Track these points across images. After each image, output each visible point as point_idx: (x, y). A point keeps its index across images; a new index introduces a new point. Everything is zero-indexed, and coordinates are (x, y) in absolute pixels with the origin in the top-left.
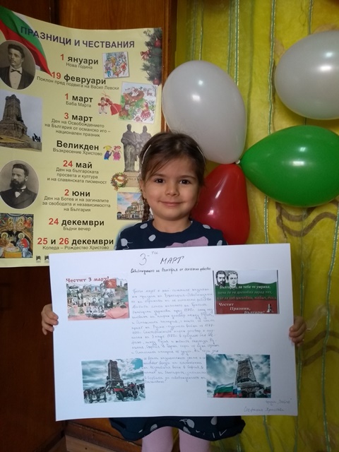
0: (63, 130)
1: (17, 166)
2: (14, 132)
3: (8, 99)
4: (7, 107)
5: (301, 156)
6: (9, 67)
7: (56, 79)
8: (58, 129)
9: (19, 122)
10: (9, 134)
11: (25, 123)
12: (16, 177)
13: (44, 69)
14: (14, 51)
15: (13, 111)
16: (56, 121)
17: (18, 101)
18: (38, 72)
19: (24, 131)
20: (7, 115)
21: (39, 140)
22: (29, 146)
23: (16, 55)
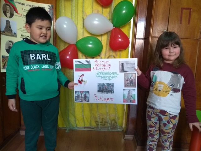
0: (23, 31)
1: (10, 42)
2: (9, 31)
3: (6, 21)
4: (7, 23)
5: (91, 44)
6: (6, 11)
7: (20, 16)
8: (22, 31)
9: (10, 28)
10: (7, 32)
11: (12, 29)
12: (10, 45)
13: (17, 12)
14: (7, 6)
15: (8, 25)
16: (21, 29)
17: (9, 22)
18: (15, 13)
19: (11, 31)
20: (6, 26)
21: (16, 34)
22: (13, 36)
23: (8, 8)
